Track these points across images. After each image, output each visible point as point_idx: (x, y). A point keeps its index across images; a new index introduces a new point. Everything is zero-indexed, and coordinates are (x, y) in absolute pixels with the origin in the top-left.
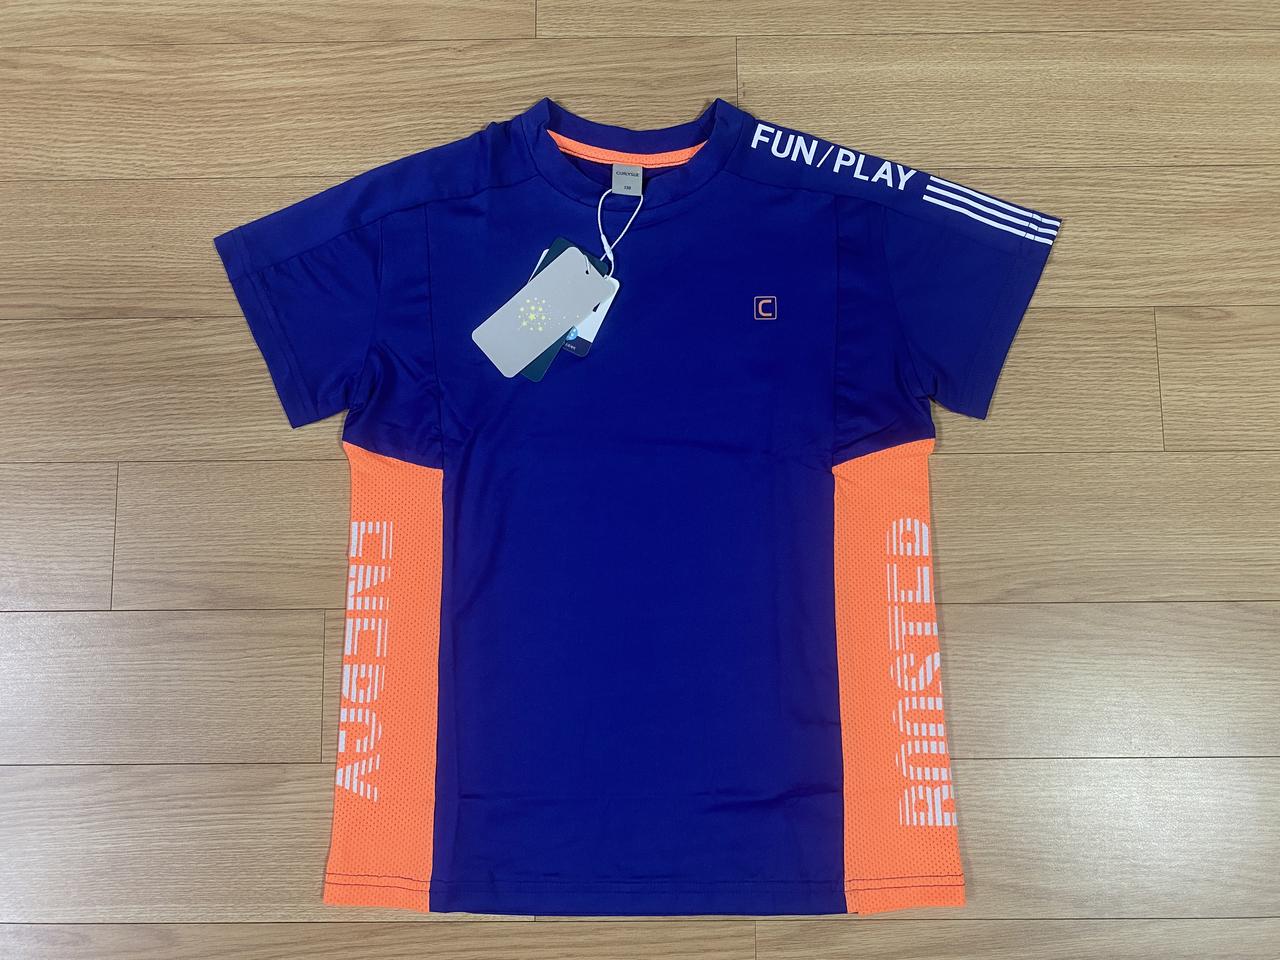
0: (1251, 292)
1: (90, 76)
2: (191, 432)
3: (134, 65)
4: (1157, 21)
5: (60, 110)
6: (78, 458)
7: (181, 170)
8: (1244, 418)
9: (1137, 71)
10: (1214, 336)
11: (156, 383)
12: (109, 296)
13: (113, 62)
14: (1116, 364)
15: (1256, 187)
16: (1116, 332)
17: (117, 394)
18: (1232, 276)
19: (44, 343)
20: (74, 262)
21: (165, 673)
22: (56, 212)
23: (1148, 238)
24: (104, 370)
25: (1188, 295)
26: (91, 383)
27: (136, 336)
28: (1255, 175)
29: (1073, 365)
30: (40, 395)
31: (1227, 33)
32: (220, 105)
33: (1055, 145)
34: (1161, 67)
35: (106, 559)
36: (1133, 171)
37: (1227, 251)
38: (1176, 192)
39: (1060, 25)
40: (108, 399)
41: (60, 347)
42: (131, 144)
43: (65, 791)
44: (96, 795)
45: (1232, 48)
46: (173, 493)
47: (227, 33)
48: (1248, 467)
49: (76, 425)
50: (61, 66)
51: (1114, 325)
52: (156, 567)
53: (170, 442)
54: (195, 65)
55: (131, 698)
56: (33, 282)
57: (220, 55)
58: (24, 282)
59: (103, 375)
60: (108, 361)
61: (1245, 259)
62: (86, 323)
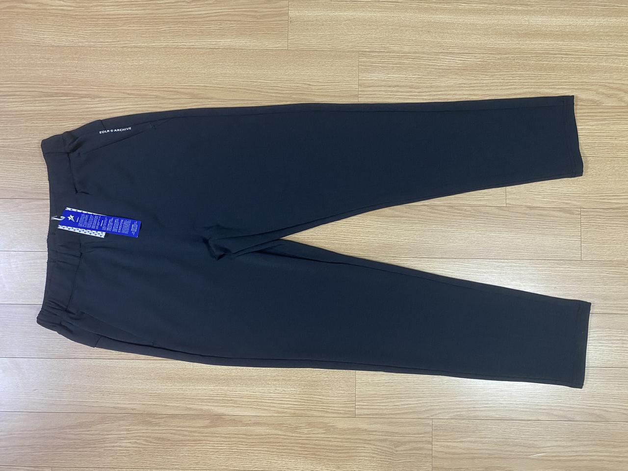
32: (101, 20)
62: (53, 98)
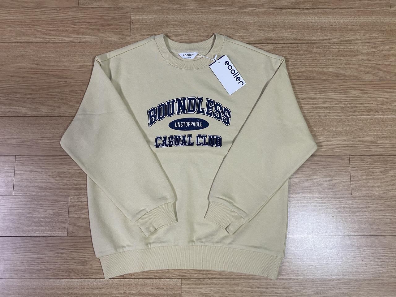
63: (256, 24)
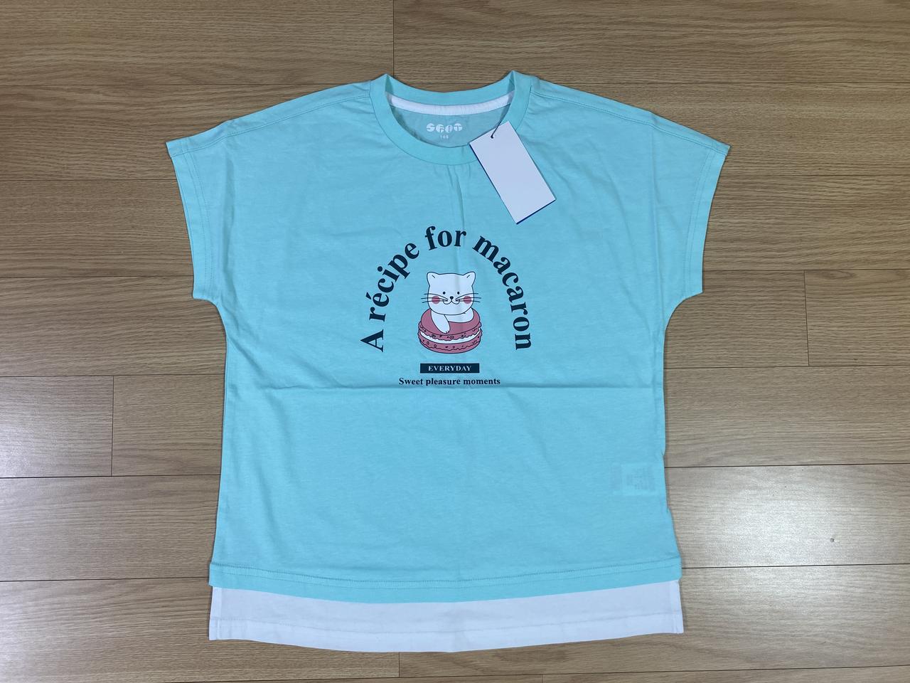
0: (867, 260)
1: (86, 106)
2: (162, 355)
3: (116, 100)
4: (809, 76)
5: (65, 130)
6: (86, 373)
7: (150, 174)
8: (860, 344)
9: (795, 111)
10: (842, 290)
11: (138, 321)
12: (103, 261)
13: (101, 97)
14: (778, 308)
15: (871, 190)
16: (779, 287)
17: (111, 329)
18: (855, 250)
19: (60, 294)
20: (79, 238)
21: (149, 518)
22: (65, 202)
23: (801, 224)
24: (101, 313)
25: (826, 262)
26: (93, 322)
27: (123, 289)
28: (872, 182)
29: (752, 309)
30: (58, 329)
31: (855, 85)
33: (741, 161)
34: (812, 108)
35: (107, 441)
36: (791, 179)
37: (853, 233)
38: (820, 193)
39: (746, 79)
40: (105, 333)
41: (71, 296)
42: (115, 155)
43: (84, 597)
44: (105, 599)
45: (857, 95)
46: (152, 397)
47: (180, 78)
48: (862, 376)
49: (84, 350)
50: (64, 99)
51: (779, 283)
52: (142, 447)
53: (148, 362)
54: (159, 100)
55: (127, 535)
56: (49, 251)
57: (175, 93)
58: (43, 251)
59: (101, 316)
60: (104, 306)
61: (863, 238)
63: (850, 124)
